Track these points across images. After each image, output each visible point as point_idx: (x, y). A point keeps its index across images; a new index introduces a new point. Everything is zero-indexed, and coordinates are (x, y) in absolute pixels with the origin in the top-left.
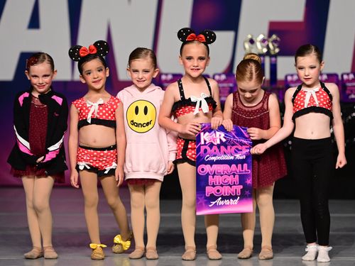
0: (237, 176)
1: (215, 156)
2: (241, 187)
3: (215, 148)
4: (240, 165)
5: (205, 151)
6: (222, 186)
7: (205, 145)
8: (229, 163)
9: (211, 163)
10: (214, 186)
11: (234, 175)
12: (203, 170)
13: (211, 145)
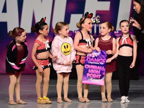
0: (99, 71)
1: (92, 62)
2: (101, 75)
3: (92, 59)
4: (101, 67)
5: (89, 59)
6: (93, 74)
7: (89, 57)
8: (97, 65)
9: (90, 64)
10: (90, 73)
11: (98, 70)
12: (87, 66)
13: (91, 58)
